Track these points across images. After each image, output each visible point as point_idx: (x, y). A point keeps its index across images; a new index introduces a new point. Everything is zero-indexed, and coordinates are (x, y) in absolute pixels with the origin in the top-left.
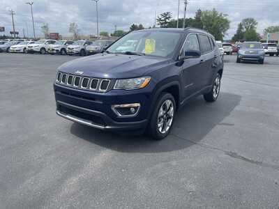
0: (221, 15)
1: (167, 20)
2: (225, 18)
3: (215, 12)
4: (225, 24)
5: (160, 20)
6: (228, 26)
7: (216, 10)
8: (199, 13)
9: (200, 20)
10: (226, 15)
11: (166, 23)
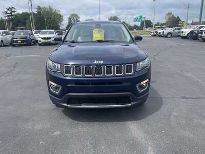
0: (56, 11)
1: (13, 13)
2: (59, 13)
3: (51, 9)
4: (60, 17)
5: (6, 13)
6: (62, 19)
7: (51, 7)
8: (39, 8)
9: (41, 14)
10: (59, 11)
11: (12, 15)
